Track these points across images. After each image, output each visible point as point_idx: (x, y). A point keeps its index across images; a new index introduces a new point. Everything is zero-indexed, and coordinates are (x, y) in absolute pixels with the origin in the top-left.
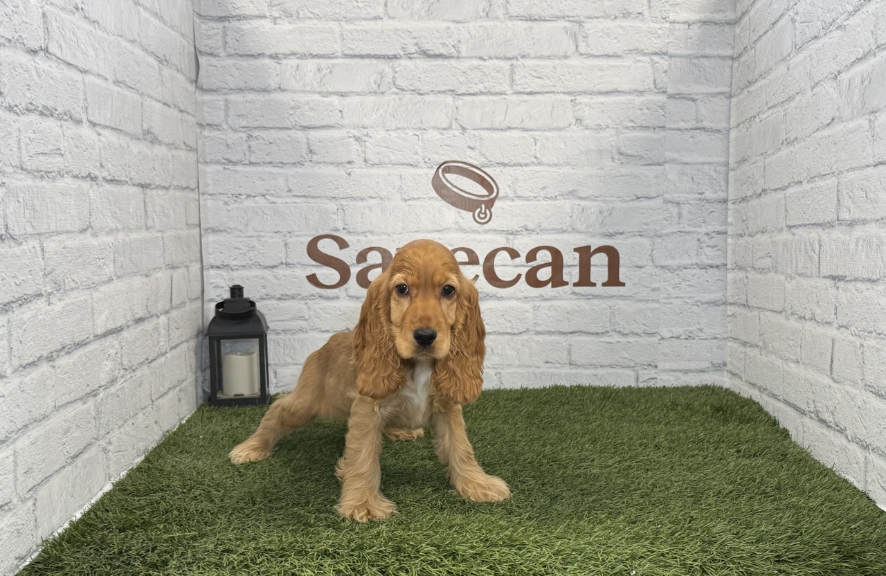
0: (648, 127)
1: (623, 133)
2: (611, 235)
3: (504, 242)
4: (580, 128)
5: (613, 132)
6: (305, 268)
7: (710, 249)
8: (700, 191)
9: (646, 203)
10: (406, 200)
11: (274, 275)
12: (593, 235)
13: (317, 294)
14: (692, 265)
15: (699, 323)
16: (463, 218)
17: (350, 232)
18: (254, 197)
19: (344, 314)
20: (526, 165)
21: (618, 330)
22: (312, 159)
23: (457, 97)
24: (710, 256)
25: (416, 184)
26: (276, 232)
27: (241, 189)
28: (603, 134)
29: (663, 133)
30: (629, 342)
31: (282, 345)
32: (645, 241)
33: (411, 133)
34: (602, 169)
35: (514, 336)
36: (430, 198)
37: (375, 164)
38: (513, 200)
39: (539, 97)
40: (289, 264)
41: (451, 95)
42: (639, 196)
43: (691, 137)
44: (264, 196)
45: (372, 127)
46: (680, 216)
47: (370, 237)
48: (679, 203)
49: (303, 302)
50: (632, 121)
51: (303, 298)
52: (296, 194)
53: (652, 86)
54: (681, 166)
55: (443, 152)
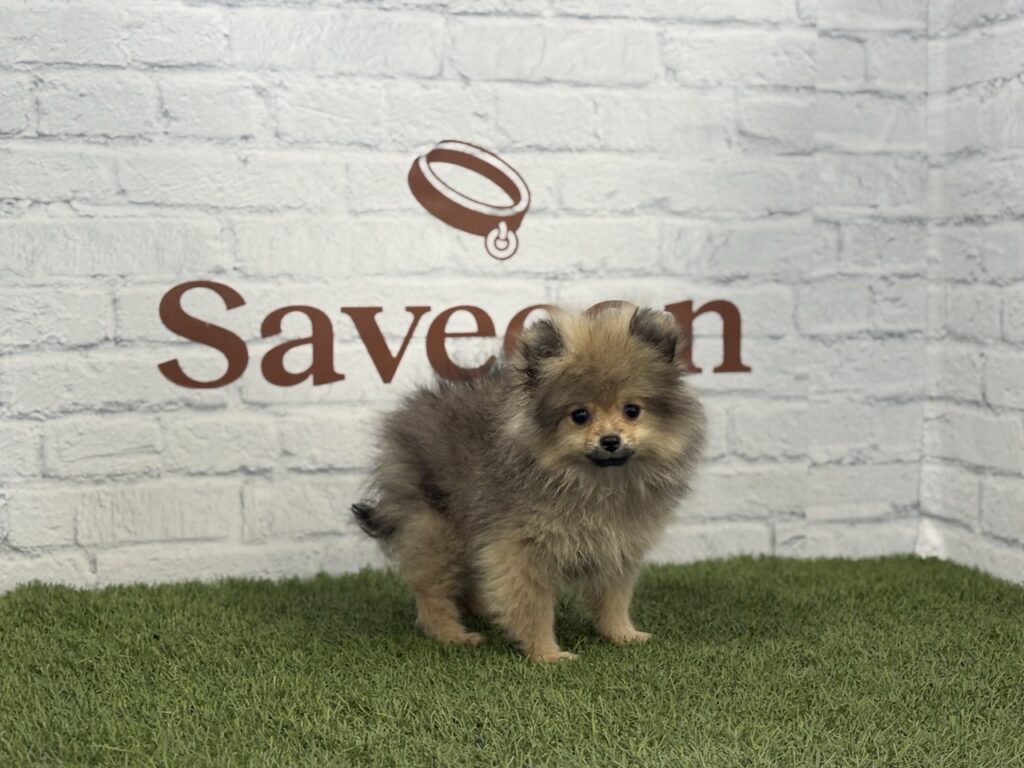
0: (787, 86)
1: (744, 96)
2: (728, 281)
3: (542, 294)
4: (676, 84)
5: (729, 93)
6: (155, 348)
7: (888, 304)
8: (872, 203)
9: (785, 223)
10: (355, 213)
11: (89, 363)
12: (697, 281)
13: (182, 399)
14: (860, 332)
15: (872, 435)
16: (466, 250)
17: (246, 276)
18: (48, 203)
19: (236, 438)
20: (581, 150)
21: (741, 451)
22: (167, 130)
23: (452, 17)
24: (887, 317)
25: (377, 181)
26: (94, 276)
27: (20, 188)
28: (712, 96)
29: (812, 99)
30: (759, 474)
31: (108, 505)
32: (784, 291)
33: (366, 84)
34: (711, 160)
36: (403, 211)
37: (297, 142)
38: (556, 215)
39: (601, 25)
40: (122, 340)
41: (442, 13)
42: (773, 210)
43: (859, 106)
44: (68, 202)
45: (290, 70)
46: (840, 246)
47: (287, 285)
48: (837, 224)
49: (151, 417)
50: (760, 75)
51: (151, 409)
52: (134, 199)
53: (793, 14)
54: (841, 156)
55: (428, 123)
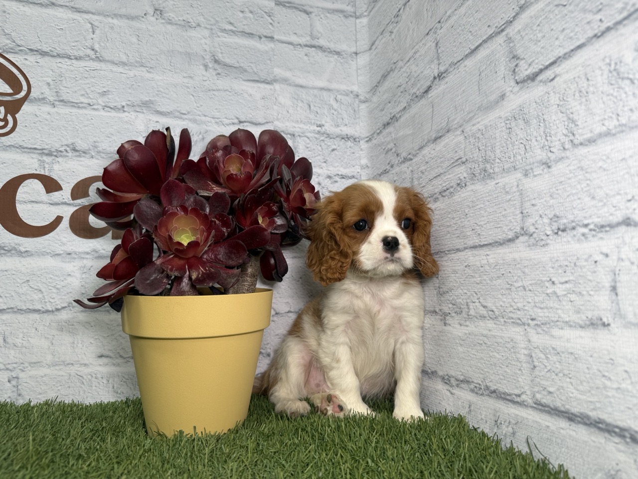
0: (252, 34)
1: (219, 37)
3: (36, 165)
4: (163, 21)
5: (206, 33)
8: (319, 123)
20: (77, 58)
28: (193, 33)
29: (272, 45)
34: (191, 77)
35: (45, 315)
38: (54, 106)
42: (243, 120)
43: (306, 55)
50: (231, 23)
54: (295, 88)
